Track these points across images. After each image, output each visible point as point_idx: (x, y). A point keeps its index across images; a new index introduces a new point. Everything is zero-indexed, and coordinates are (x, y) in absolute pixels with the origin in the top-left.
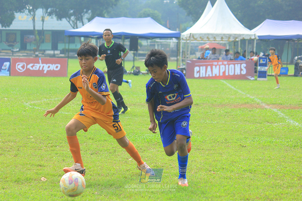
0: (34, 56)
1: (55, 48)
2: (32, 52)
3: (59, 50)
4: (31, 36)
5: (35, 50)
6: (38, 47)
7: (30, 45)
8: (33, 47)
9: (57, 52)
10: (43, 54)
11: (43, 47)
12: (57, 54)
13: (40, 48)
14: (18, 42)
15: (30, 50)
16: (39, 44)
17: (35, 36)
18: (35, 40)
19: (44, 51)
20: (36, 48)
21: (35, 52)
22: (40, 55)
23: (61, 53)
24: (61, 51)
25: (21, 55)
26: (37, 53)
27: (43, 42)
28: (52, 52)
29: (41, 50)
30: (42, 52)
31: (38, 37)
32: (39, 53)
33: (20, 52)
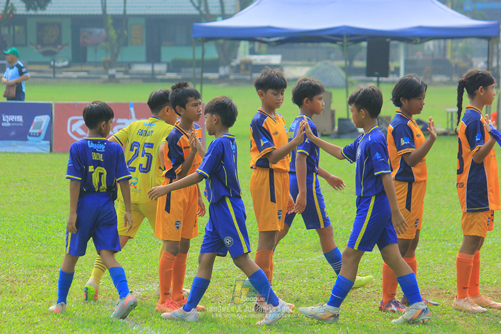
0: (106, 77)
1: (153, 57)
2: (101, 69)
3: (164, 63)
4: (98, 31)
5: (108, 65)
6: (115, 55)
7: (96, 51)
8: (103, 56)
9: (160, 68)
10: (126, 73)
11: (126, 55)
12: (160, 73)
13: (119, 59)
14: (67, 45)
15: (96, 64)
16: (116, 50)
17: (107, 31)
18: (107, 39)
19: (129, 65)
20: (109, 58)
21: (106, 69)
22: (119, 76)
23: (169, 71)
24: (168, 64)
25: (74, 75)
26: (112, 72)
27: (126, 44)
28: (147, 68)
29: (121, 64)
30: (123, 69)
31: (113, 33)
32: (117, 71)
33: (73, 68)
